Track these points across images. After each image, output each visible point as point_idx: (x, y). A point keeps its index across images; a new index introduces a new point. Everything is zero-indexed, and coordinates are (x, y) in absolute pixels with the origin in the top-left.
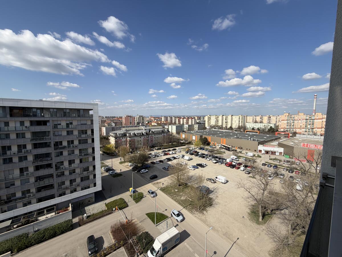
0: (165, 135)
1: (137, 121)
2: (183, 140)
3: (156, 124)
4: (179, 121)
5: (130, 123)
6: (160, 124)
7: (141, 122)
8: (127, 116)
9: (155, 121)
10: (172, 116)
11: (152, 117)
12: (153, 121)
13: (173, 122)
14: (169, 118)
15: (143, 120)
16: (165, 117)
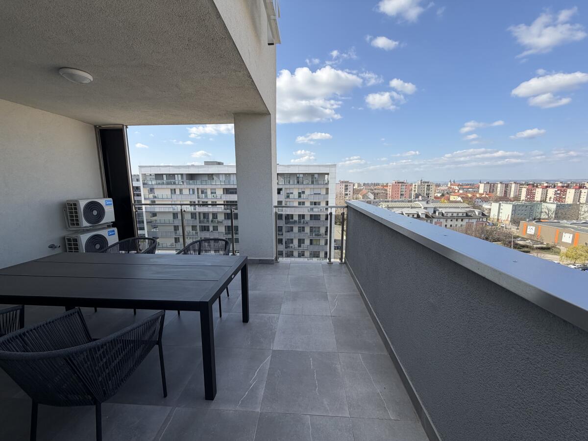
0: (473, 223)
1: (415, 191)
2: (527, 239)
3: (459, 199)
4: (531, 194)
5: (401, 195)
6: (471, 198)
7: (424, 194)
8: (396, 183)
9: (461, 192)
10: (510, 181)
11: (454, 183)
12: (454, 192)
13: (512, 195)
14: (499, 185)
15: (428, 189)
16: (488, 183)
